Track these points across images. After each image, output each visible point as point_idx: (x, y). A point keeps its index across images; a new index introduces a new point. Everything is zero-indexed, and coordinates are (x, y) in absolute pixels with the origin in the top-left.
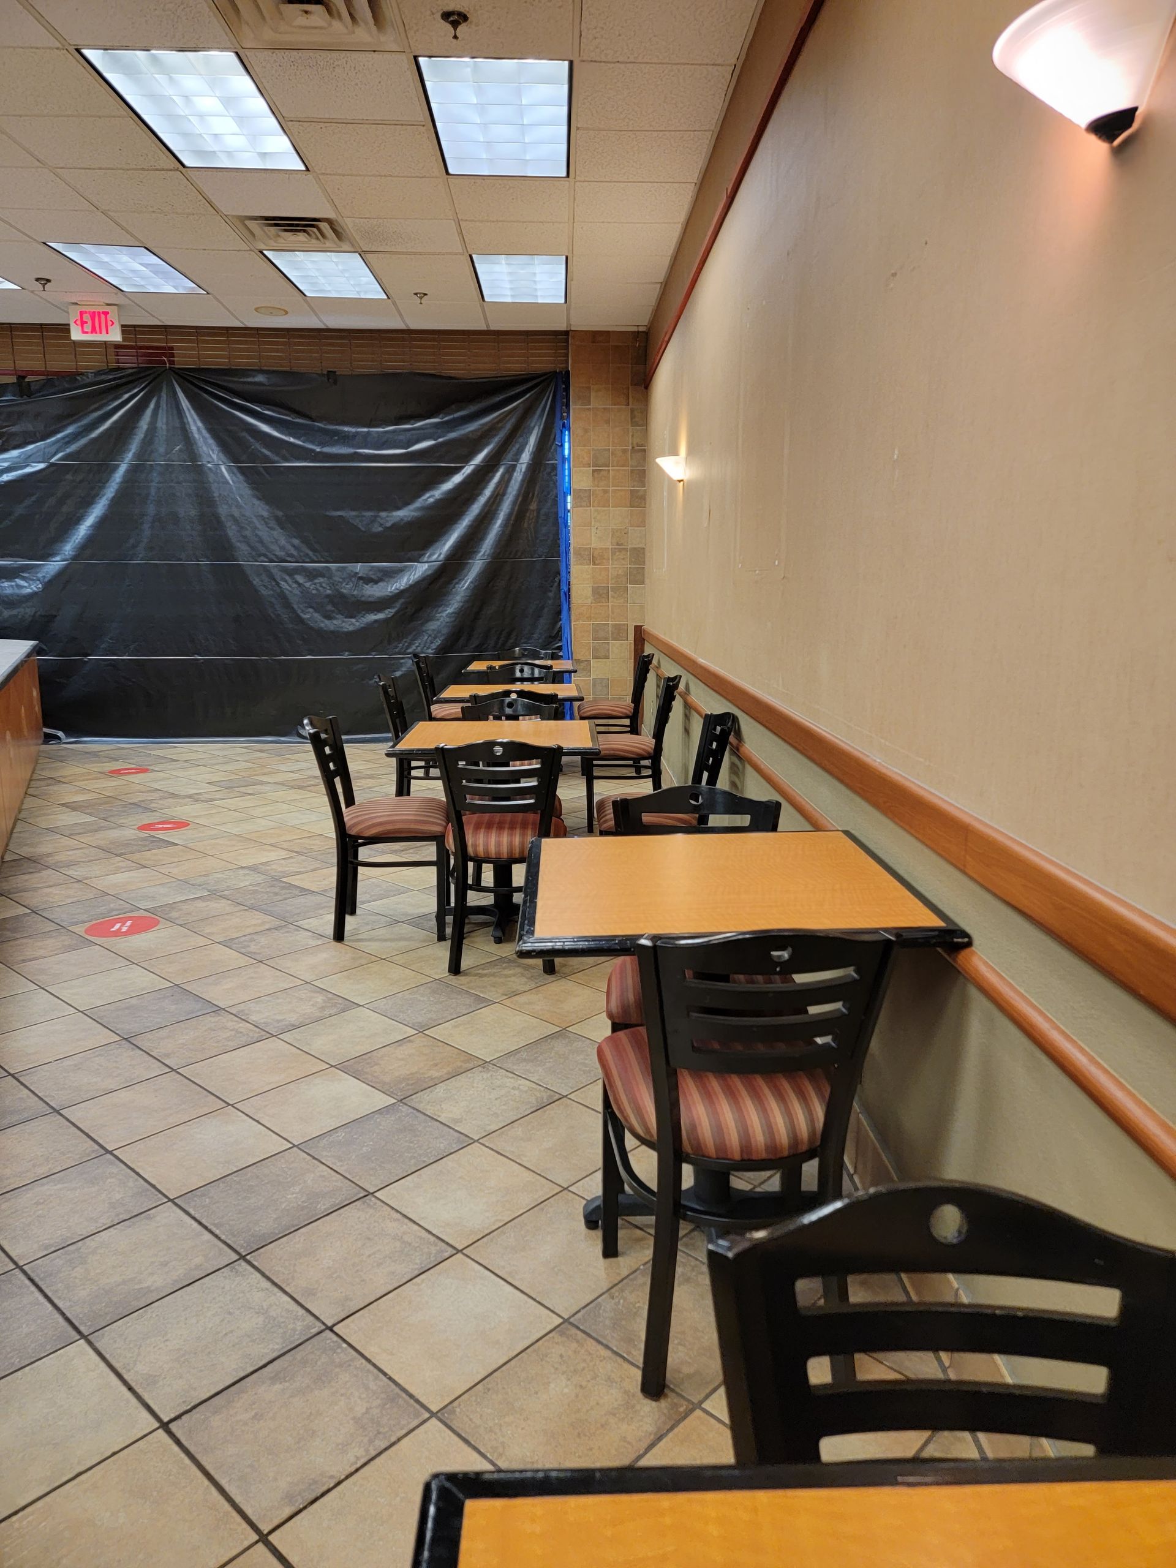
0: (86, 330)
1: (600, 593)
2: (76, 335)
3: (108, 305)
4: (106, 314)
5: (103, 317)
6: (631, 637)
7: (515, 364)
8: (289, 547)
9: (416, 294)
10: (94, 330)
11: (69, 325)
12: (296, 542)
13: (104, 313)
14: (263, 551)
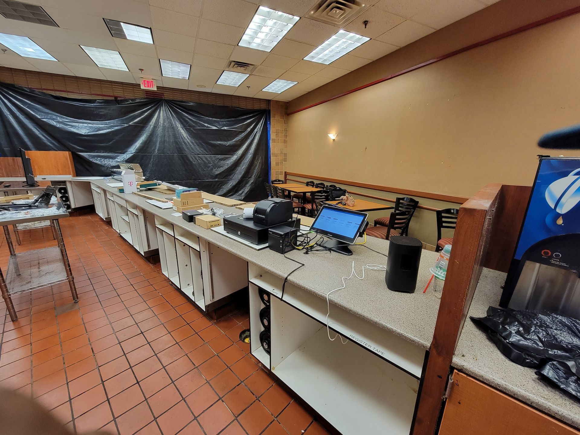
0: (145, 86)
1: (277, 164)
2: (142, 87)
3: (152, 79)
4: (152, 82)
5: (151, 82)
6: (284, 174)
7: (257, 107)
8: (200, 151)
9: (247, 87)
10: (148, 86)
11: (140, 84)
12: (202, 149)
13: (151, 81)
14: (193, 151)
